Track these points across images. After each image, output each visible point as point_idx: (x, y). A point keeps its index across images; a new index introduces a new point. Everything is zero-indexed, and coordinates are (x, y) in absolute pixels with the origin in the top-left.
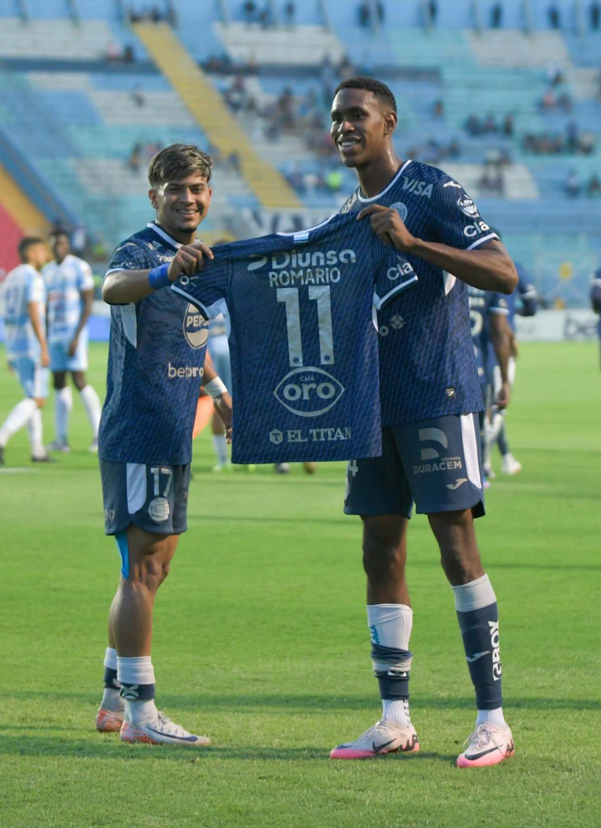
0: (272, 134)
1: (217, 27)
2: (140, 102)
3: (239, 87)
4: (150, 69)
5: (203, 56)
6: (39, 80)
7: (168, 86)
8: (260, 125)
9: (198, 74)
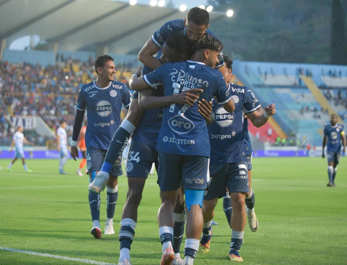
0: (336, 104)
1: (322, 78)
2: (303, 96)
3: (328, 92)
4: (306, 88)
5: (319, 84)
6: (277, 91)
7: (310, 92)
8: (333, 102)
9: (317, 89)
